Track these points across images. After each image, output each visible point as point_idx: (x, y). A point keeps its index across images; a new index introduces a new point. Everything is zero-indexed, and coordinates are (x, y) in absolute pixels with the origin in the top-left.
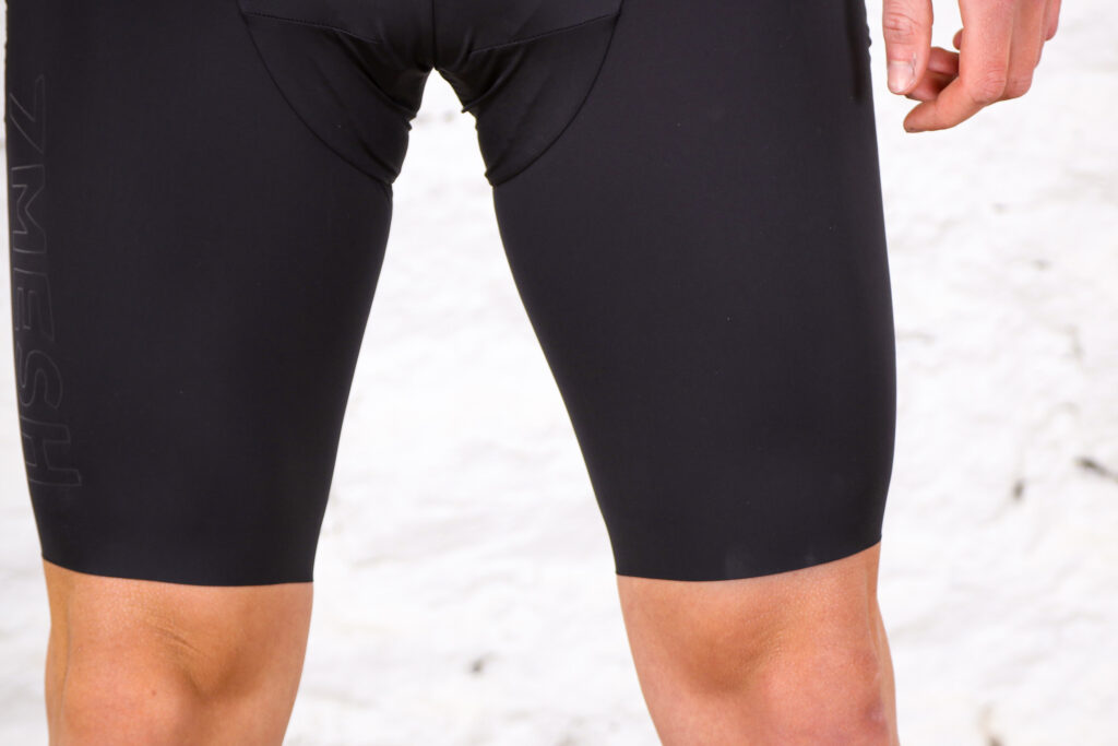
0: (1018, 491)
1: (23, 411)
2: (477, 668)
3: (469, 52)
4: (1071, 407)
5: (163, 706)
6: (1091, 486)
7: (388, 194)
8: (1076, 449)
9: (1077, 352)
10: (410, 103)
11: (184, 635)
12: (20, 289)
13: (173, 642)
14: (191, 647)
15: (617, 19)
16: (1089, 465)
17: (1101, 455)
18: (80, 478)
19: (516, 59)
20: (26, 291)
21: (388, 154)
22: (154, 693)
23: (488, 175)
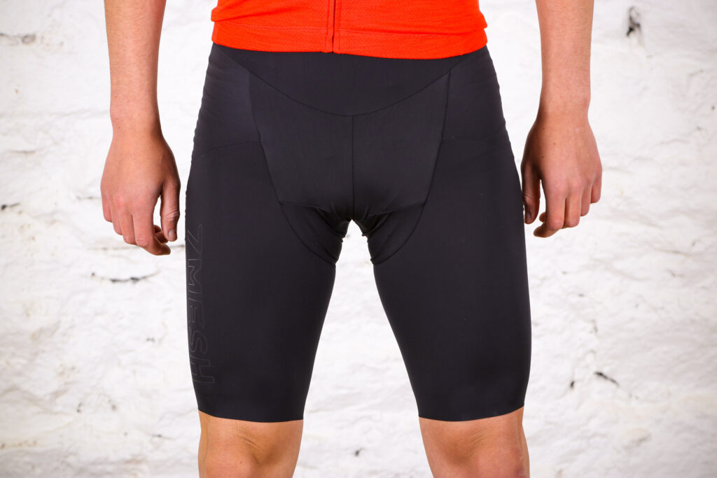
0: (572, 384)
1: (191, 353)
2: (357, 453)
3: (367, 215)
4: (593, 352)
5: (245, 467)
6: (601, 383)
7: (334, 267)
8: (595, 369)
9: (596, 329)
10: (343, 232)
11: (253, 440)
12: (191, 306)
13: (249, 443)
14: (255, 445)
15: (424, 204)
16: (600, 374)
17: (605, 371)
18: (214, 380)
19: (385, 218)
20: (193, 307)
21: (333, 252)
22: (241, 463)
23: (371, 260)
